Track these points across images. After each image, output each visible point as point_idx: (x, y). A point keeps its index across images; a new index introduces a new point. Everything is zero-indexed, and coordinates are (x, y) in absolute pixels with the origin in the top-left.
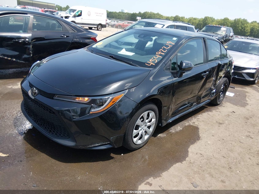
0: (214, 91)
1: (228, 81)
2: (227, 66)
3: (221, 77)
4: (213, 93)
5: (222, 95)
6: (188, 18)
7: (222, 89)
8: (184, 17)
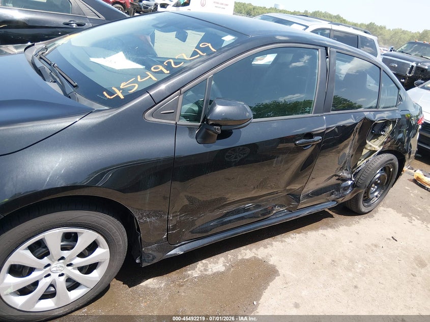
0: (350, 182)
1: (397, 163)
2: (393, 126)
3: (372, 152)
4: (346, 188)
5: (376, 194)
6: (391, 30)
7: (379, 178)
8: (385, 28)
